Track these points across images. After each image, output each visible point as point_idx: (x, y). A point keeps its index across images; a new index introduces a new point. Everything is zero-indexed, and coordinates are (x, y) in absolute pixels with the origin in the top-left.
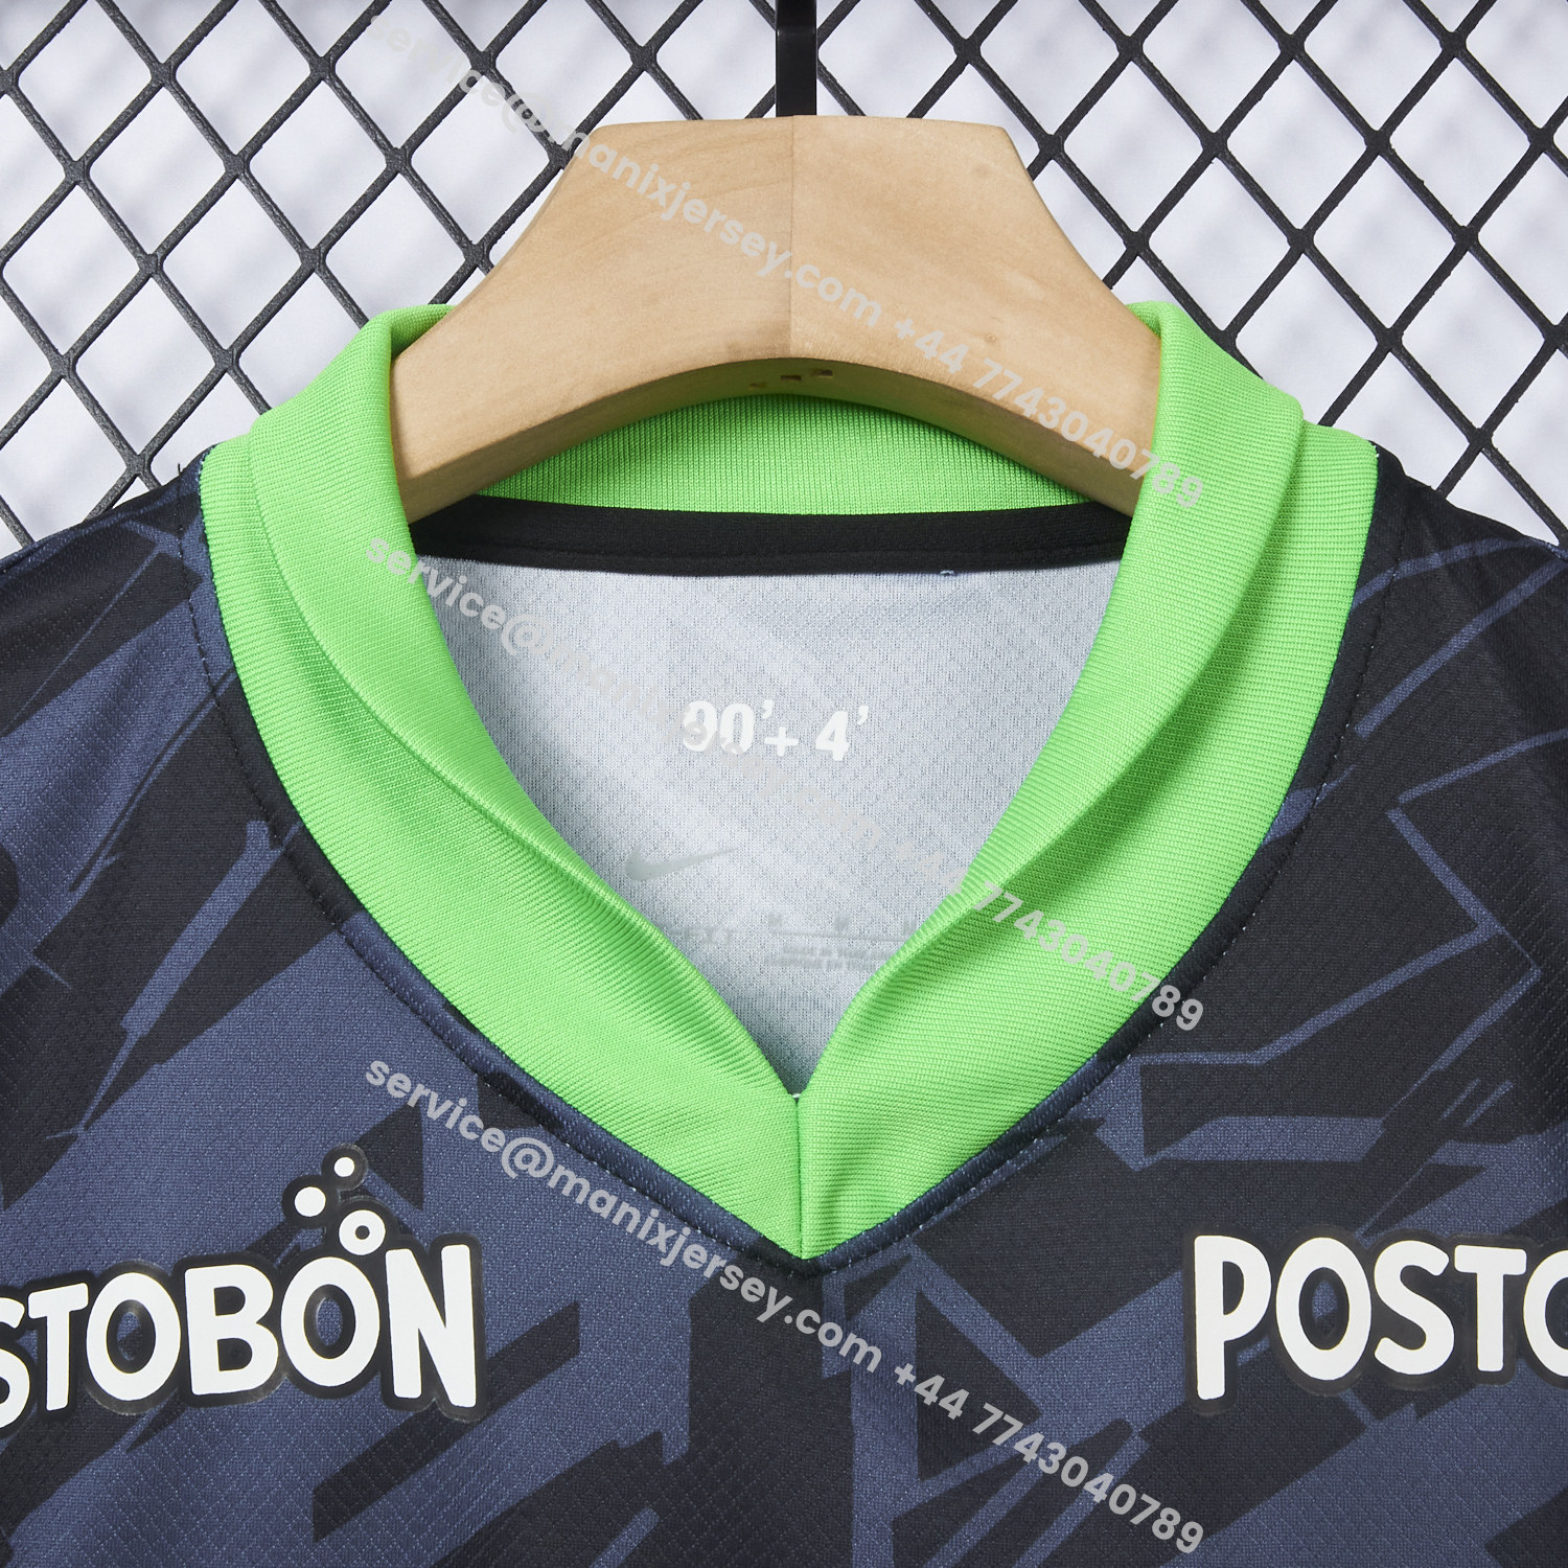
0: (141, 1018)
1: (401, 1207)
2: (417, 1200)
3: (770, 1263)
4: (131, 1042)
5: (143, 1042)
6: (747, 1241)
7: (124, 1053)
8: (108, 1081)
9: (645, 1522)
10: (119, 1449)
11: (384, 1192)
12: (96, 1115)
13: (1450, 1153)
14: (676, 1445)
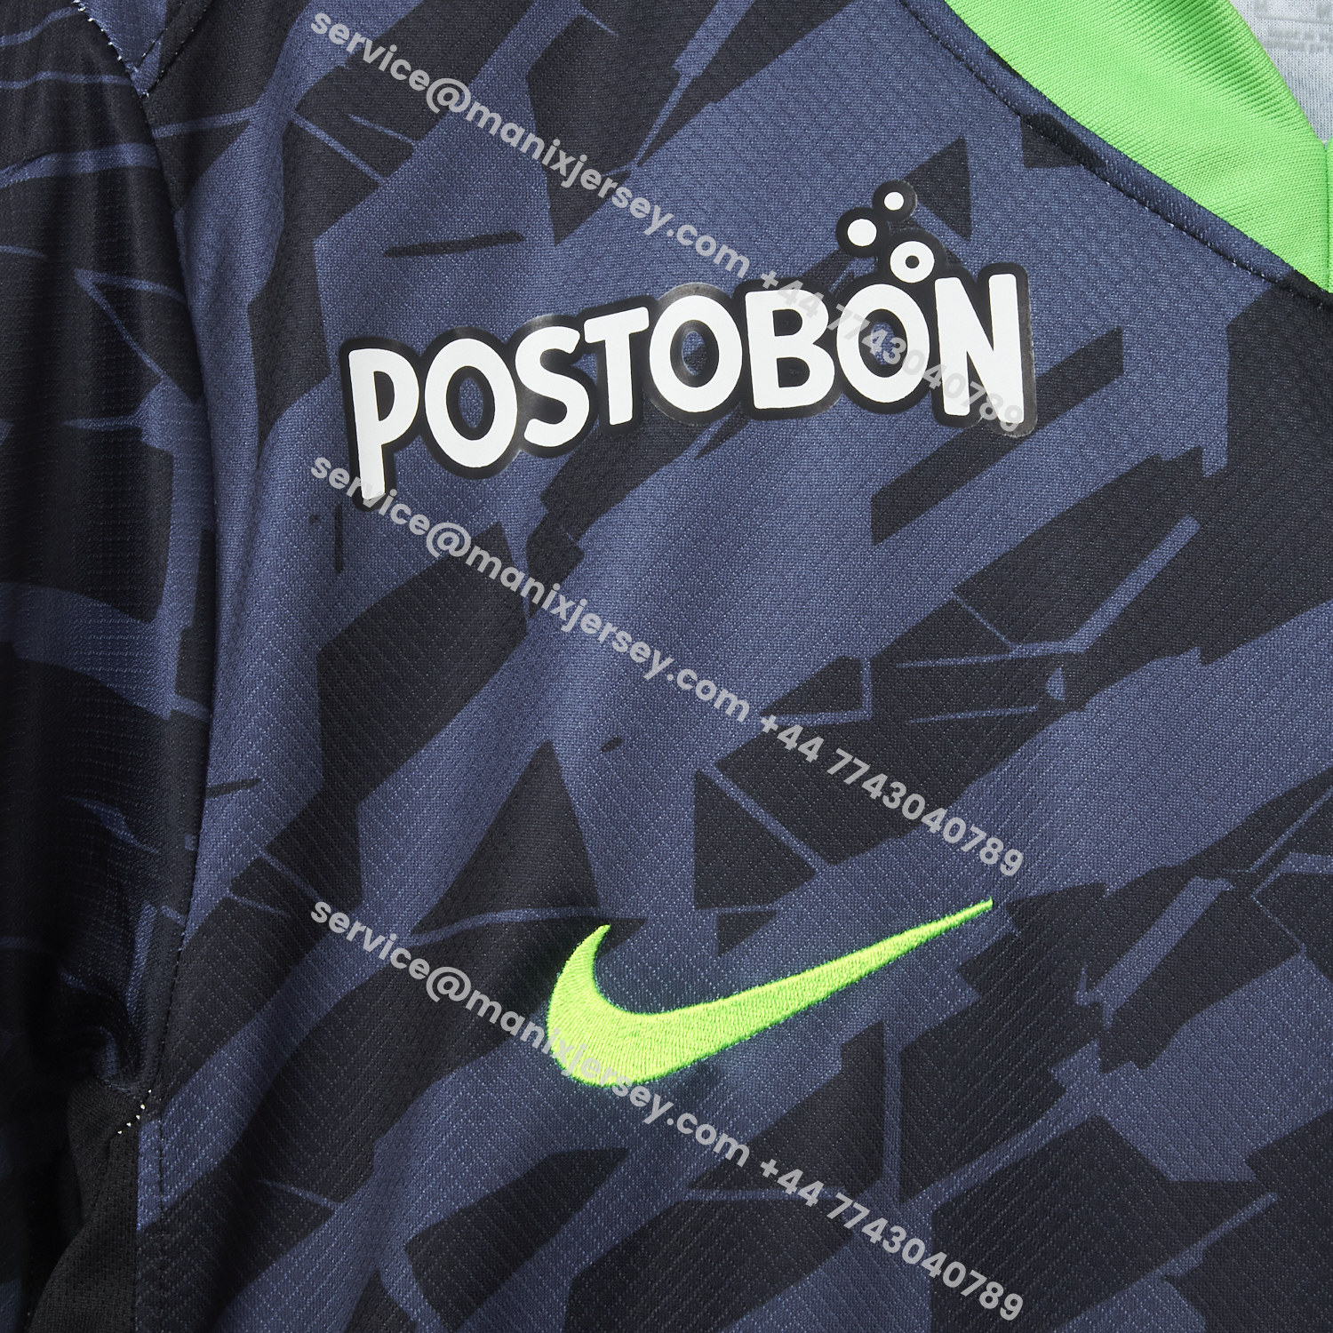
0: (693, 61)
1: (950, 239)
2: (964, 231)
3: (1301, 295)
4: (683, 84)
5: (695, 83)
6: (1280, 274)
7: (676, 96)
8: (660, 121)
9: (1187, 528)
11: (932, 223)
12: (649, 153)
14: (1215, 459)
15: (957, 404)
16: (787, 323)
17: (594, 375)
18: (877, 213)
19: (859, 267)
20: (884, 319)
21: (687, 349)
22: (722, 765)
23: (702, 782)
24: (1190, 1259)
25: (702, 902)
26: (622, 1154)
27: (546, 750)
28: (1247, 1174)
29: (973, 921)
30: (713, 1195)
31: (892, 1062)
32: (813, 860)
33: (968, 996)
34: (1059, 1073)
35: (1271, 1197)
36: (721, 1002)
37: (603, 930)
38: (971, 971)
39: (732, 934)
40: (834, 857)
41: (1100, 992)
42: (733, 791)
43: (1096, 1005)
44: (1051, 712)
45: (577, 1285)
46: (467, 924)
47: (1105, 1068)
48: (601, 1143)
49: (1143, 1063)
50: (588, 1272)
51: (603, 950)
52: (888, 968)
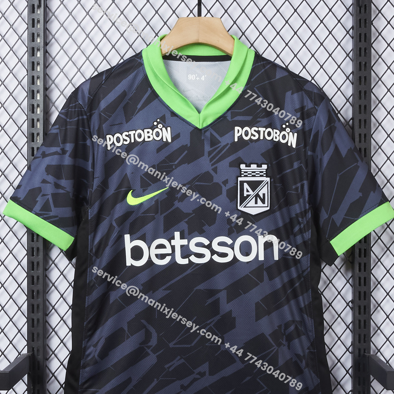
0: (139, 106)
1: (164, 124)
2: (165, 123)
3: (197, 129)
4: (138, 109)
5: (139, 109)
6: (195, 127)
7: (137, 110)
8: (136, 112)
9: (186, 152)
10: (139, 145)
11: (162, 122)
12: (135, 115)
13: (258, 120)
14: (189, 145)
15: (165, 140)
16: (148, 132)
17: (130, 137)
18: (157, 122)
19: (155, 127)
20: (158, 132)
21: (139, 135)
22: (143, 175)
23: (141, 176)
24: (186, 220)
25: (141, 188)
26: (134, 211)
27: (126, 174)
28: (192, 212)
29: (167, 189)
30: (143, 215)
31: (159, 202)
32: (151, 184)
33: (166, 196)
34: (174, 203)
35: (194, 214)
36: (143, 197)
37: (132, 190)
38: (167, 194)
39: (144, 191)
40: (153, 183)
41: (178, 195)
42: (144, 177)
43: (177, 197)
44: (173, 169)
45: (130, 224)
46: (119, 190)
47: (178, 202)
48: (132, 210)
49: (182, 202)
50: (131, 222)
51: (132, 192)
52: (159, 194)
